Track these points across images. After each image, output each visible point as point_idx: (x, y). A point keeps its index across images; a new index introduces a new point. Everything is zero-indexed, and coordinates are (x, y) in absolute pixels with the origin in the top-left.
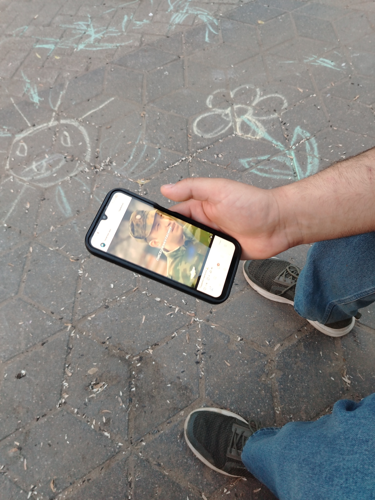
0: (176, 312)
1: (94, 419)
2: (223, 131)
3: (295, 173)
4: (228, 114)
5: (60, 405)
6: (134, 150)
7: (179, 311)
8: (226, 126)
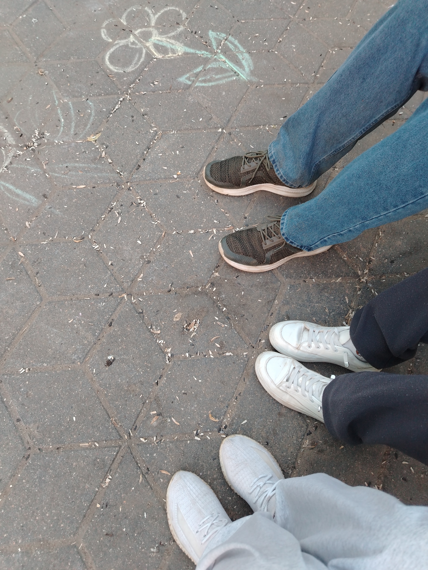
0: (215, 233)
1: (209, 350)
2: (142, 60)
3: (235, 73)
4: (134, 42)
5: (169, 360)
6: (59, 112)
7: (218, 231)
8: (141, 54)
